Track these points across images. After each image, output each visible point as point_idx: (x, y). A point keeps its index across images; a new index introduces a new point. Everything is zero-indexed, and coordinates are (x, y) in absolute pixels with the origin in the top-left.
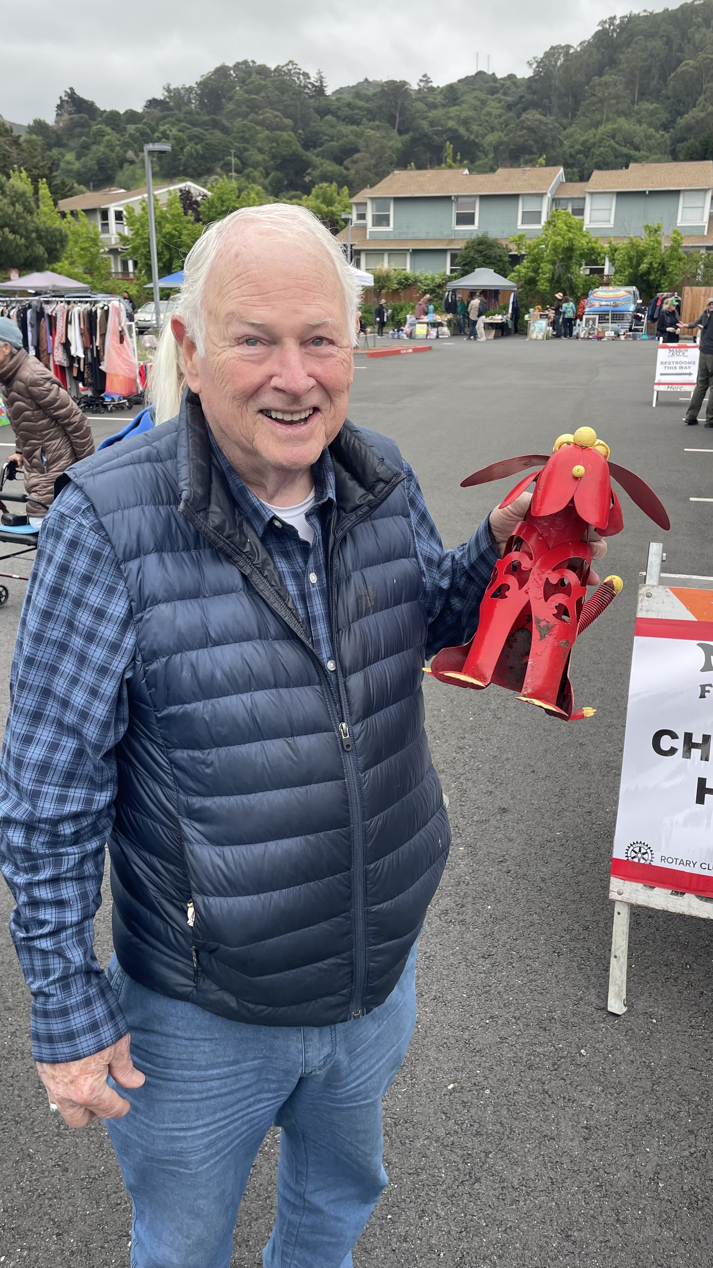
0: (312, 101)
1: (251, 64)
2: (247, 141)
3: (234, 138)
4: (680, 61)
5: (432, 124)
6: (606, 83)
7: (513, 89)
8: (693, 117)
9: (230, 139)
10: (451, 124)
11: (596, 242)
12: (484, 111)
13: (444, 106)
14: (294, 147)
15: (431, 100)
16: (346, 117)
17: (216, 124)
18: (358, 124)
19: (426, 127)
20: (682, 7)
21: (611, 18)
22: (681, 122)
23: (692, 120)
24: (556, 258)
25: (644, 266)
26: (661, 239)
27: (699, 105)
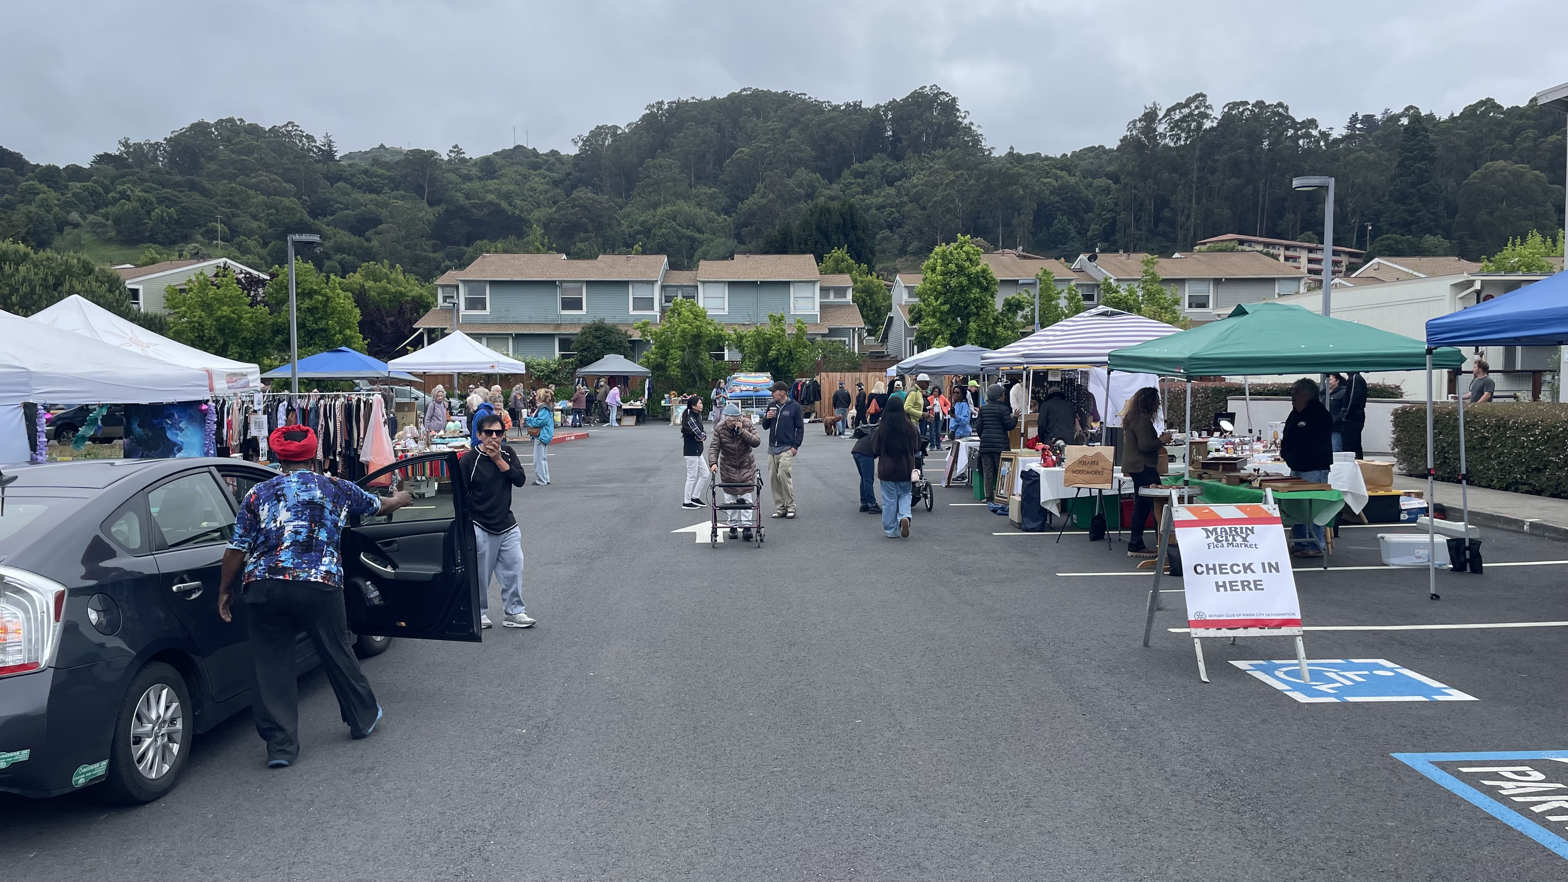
0: (320, 165)
1: (238, 123)
2: (235, 206)
3: (219, 202)
4: (733, 149)
5: (468, 196)
6: (660, 166)
7: (559, 166)
8: (754, 204)
9: (213, 202)
10: (490, 197)
12: (527, 186)
13: (481, 179)
14: (299, 214)
15: (465, 172)
16: (363, 185)
17: (193, 186)
18: (378, 193)
19: (461, 199)
20: (729, 95)
21: (658, 103)
22: (743, 207)
23: (754, 206)
24: (685, 345)
25: (772, 353)
26: (785, 327)
27: (758, 191)
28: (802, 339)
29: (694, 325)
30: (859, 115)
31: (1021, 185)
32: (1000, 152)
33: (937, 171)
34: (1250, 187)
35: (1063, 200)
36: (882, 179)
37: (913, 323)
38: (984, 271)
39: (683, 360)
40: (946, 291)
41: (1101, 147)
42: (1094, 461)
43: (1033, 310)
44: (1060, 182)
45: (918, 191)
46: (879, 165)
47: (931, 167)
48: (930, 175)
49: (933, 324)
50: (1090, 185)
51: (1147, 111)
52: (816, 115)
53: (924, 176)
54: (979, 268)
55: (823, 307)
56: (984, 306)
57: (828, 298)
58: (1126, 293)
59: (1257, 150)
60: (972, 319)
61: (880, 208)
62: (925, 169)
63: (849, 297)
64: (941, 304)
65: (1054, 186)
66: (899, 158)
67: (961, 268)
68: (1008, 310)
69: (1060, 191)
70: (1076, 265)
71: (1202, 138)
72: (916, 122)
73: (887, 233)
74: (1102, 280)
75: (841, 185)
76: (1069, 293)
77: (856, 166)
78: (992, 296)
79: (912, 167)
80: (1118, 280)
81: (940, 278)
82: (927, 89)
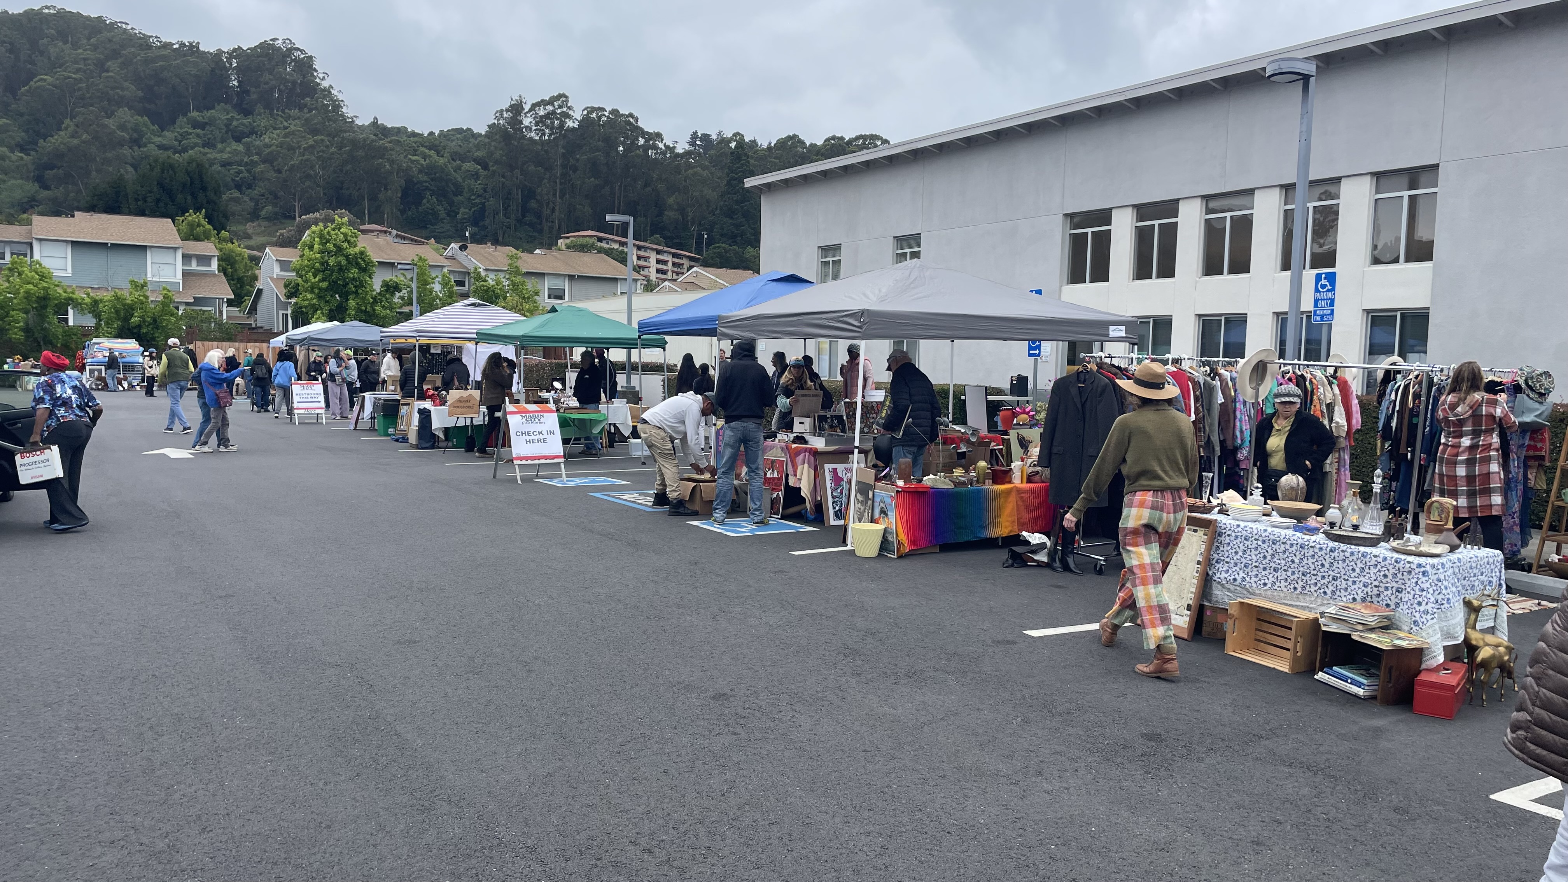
4: (31, 76)
8: (62, 143)
11: (73, 293)
20: (25, 12)
22: (46, 145)
23: (62, 146)
24: (29, 307)
25: (135, 320)
26: (148, 293)
27: (66, 129)
28: (169, 307)
29: (40, 286)
30: (197, 57)
31: (388, 160)
32: (364, 120)
33: (293, 133)
34: (607, 188)
35: (432, 180)
36: (227, 132)
37: (289, 296)
38: (362, 253)
39: (27, 324)
40: (324, 269)
41: (469, 130)
42: (468, 400)
43: (411, 292)
44: (428, 161)
45: (271, 152)
46: (224, 118)
47: (286, 128)
48: (286, 136)
49: (312, 299)
50: (459, 168)
51: (513, 102)
52: (143, 50)
53: (278, 135)
54: (357, 250)
55: (186, 274)
56: (362, 286)
57: (190, 265)
58: (494, 283)
59: (613, 154)
60: (351, 297)
61: (225, 164)
62: (279, 129)
63: (214, 265)
64: (320, 281)
65: (422, 165)
66: (247, 112)
67: (339, 250)
68: (387, 291)
69: (430, 170)
70: (448, 252)
71: (565, 136)
72: (267, 76)
73: (237, 194)
74: (472, 270)
75: (176, 134)
76: (443, 280)
77: (195, 114)
78: (370, 277)
79: (262, 125)
80: (487, 270)
81: (318, 256)
82: (280, 42)
